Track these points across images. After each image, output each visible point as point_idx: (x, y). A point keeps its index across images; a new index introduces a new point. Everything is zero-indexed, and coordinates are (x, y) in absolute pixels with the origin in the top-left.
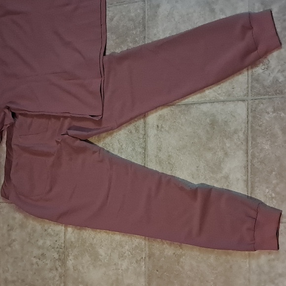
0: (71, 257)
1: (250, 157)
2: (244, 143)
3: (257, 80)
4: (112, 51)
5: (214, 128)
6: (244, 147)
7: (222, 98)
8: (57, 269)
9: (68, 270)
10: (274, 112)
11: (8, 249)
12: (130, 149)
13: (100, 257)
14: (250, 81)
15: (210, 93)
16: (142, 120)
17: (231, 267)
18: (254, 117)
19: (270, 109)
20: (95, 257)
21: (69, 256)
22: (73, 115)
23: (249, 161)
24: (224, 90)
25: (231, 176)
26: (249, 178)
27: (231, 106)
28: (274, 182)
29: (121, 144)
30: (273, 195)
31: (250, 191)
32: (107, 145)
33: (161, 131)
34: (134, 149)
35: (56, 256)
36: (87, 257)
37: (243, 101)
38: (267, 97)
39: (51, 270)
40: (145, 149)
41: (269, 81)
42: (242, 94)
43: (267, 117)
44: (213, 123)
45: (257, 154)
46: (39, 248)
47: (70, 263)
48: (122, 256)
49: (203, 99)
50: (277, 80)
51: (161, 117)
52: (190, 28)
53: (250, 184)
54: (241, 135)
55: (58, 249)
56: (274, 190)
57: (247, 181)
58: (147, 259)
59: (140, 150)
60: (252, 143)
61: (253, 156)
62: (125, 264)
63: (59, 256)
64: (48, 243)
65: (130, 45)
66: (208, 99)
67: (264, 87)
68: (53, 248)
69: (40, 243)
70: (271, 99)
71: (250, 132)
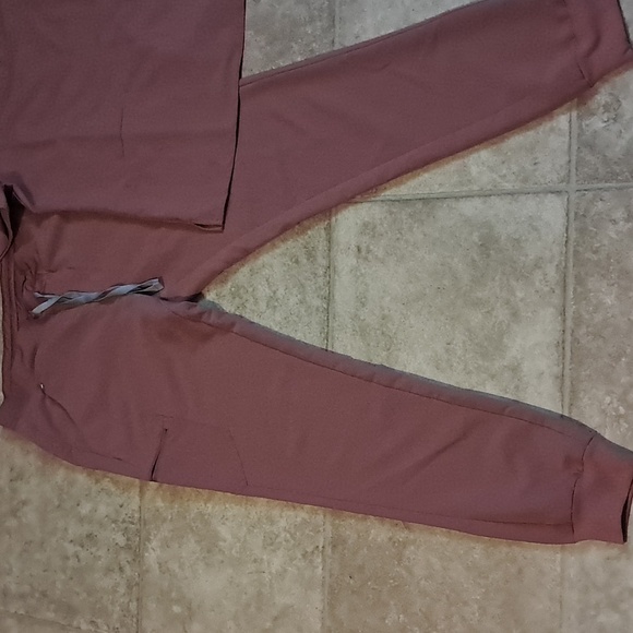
0: (154, 544)
1: (569, 323)
2: (558, 291)
3: (591, 147)
5: (488, 256)
6: (556, 300)
7: (508, 186)
8: (121, 570)
9: (147, 571)
10: (627, 220)
11: (12, 523)
12: (293, 300)
13: (221, 543)
14: (574, 147)
17: (520, 571)
18: (582, 231)
19: (619, 214)
20: (210, 544)
21: (149, 540)
23: (568, 332)
24: (515, 168)
25: (526, 367)
26: (567, 371)
27: (529, 205)
28: (624, 380)
29: (274, 289)
30: (622, 410)
31: (567, 400)
32: (242, 291)
33: (366, 259)
34: (302, 301)
35: (121, 540)
36: (191, 547)
37: (558, 193)
38: (614, 184)
39: (108, 570)
40: (329, 299)
41: (618, 149)
42: (555, 177)
43: (611, 231)
44: (487, 244)
45: (587, 317)
46: (81, 520)
47: (152, 556)
48: (271, 543)
49: (465, 189)
51: (367, 228)
53: (567, 382)
54: (552, 273)
55: (125, 525)
56: (622, 400)
57: (560, 378)
58: (329, 550)
59: (317, 302)
60: (575, 289)
61: (578, 321)
62: (277, 562)
63: (128, 539)
64: (103, 510)
66: (475, 188)
67: (606, 161)
68: (115, 522)
69: (85, 509)
70: (620, 189)
71: (571, 264)
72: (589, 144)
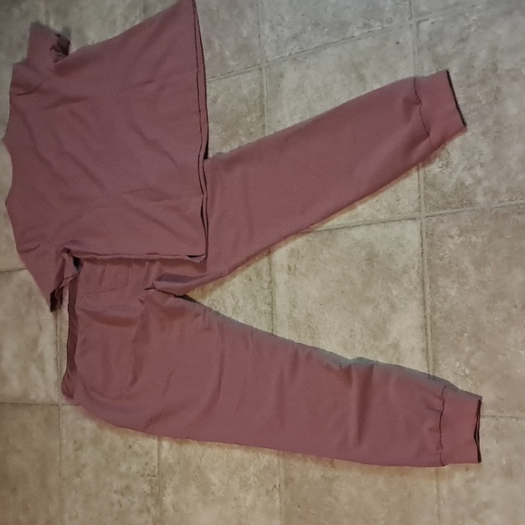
0: (169, 490)
1: (428, 310)
2: (419, 289)
3: (433, 186)
4: (218, 151)
5: (373, 266)
6: (419, 295)
7: (382, 217)
8: (149, 510)
9: (165, 511)
10: (460, 235)
11: (77, 481)
12: (250, 306)
13: (213, 487)
14: (422, 187)
15: (364, 209)
16: (266, 259)
17: (410, 494)
18: (431, 245)
19: (454, 231)
20: (205, 489)
21: (165, 488)
22: (164, 257)
23: (428, 317)
24: (385, 204)
25: (403, 344)
26: (430, 346)
27: (396, 229)
28: (467, 349)
29: (236, 300)
30: (467, 371)
31: (431, 366)
32: (216, 303)
33: (294, 275)
34: (255, 307)
35: (147, 488)
36: (193, 490)
37: (414, 219)
38: (449, 211)
39: (140, 512)
40: (272, 305)
41: (450, 185)
42: (411, 209)
43: (450, 244)
44: (371, 258)
45: (440, 306)
46: (122, 476)
47: (168, 499)
48: (245, 485)
49: (355, 220)
50: (463, 184)
51: (293, 253)
52: (329, 108)
53: (431, 354)
54: (413, 274)
55: (149, 478)
56: (467, 363)
57: (426, 351)
58: (283, 487)
59: (265, 308)
60: (430, 287)
61: (434, 308)
62: (249, 498)
63: (152, 488)
64: (135, 468)
65: (242, 140)
66: (360, 219)
67: (444, 195)
68: (143, 476)
69: (123, 468)
70: (454, 214)
71: (426, 269)
72: (431, 184)
